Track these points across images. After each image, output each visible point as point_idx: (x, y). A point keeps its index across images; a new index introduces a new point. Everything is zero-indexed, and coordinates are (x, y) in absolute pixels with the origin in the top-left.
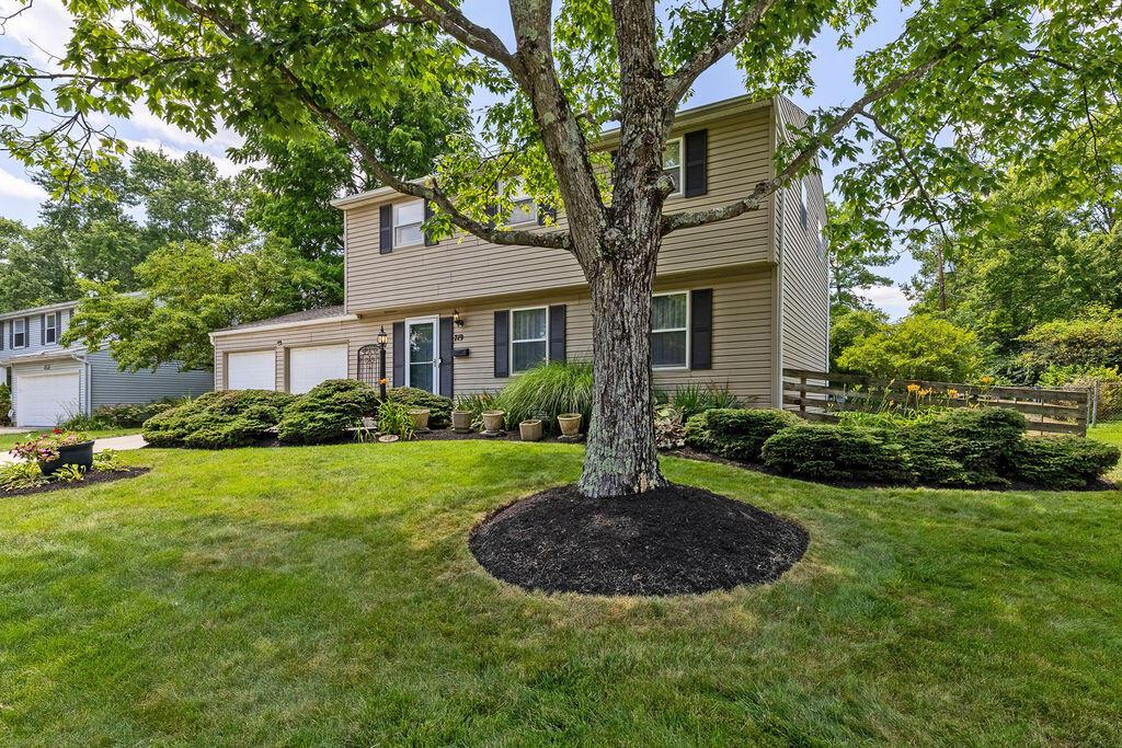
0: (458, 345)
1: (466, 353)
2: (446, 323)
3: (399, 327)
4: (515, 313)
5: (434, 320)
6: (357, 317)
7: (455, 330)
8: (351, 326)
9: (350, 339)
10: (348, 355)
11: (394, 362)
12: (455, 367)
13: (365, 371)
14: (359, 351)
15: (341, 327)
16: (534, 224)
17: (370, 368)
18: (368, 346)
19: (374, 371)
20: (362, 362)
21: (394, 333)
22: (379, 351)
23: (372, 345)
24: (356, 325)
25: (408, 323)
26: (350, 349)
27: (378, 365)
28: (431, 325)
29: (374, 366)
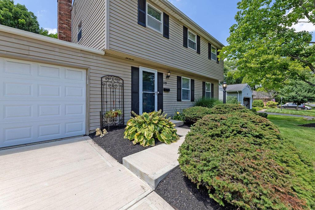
0: (165, 86)
1: (167, 90)
2: (160, 75)
3: (135, 70)
4: (183, 78)
5: (155, 72)
6: (103, 53)
7: (164, 80)
8: (91, 57)
9: (92, 67)
10: (88, 78)
11: (132, 90)
12: (164, 96)
13: (109, 93)
14: (102, 78)
15: (80, 55)
16: (195, 52)
17: (113, 92)
18: (111, 76)
19: (117, 94)
20: (105, 87)
21: (132, 73)
22: (121, 82)
23: (115, 76)
24: (98, 58)
25: (142, 69)
26: (91, 74)
27: (120, 90)
28: (154, 74)
29: (117, 90)
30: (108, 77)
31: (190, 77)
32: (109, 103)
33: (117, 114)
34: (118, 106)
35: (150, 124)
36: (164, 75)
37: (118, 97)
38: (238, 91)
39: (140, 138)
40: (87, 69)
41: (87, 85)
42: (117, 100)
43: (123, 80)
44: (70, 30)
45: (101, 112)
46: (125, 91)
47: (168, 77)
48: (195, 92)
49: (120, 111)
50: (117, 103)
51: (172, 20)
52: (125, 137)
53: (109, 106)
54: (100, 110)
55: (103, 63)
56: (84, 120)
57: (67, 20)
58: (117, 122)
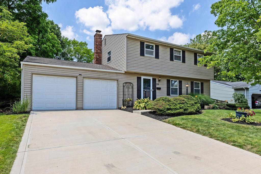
0: (157, 86)
1: (159, 89)
2: (154, 80)
3: (139, 79)
4: (171, 80)
5: (151, 78)
6: (124, 72)
7: (157, 82)
8: (119, 75)
9: (119, 79)
10: (118, 84)
11: (137, 89)
12: (157, 92)
13: (126, 91)
14: (123, 84)
15: (115, 75)
16: (181, 62)
17: (128, 90)
18: (127, 82)
19: (130, 91)
20: (125, 88)
21: (137, 80)
22: (132, 85)
23: (129, 82)
24: (122, 75)
25: (143, 78)
26: (119, 82)
27: (132, 89)
28: (150, 79)
29: (130, 89)
30: (126, 83)
31: (178, 79)
32: (126, 95)
33: (130, 100)
34: (130, 97)
35: (143, 103)
36: (157, 79)
37: (130, 92)
38: (244, 88)
39: (139, 107)
40: (117, 80)
41: (117, 87)
42: (130, 94)
43: (133, 84)
44: (101, 53)
45: (123, 99)
46: (134, 89)
47: (159, 81)
48: (182, 89)
49: (131, 99)
50: (130, 95)
51: (161, 47)
52: (133, 108)
53: (126, 97)
54: (122, 98)
55: (124, 77)
56: (116, 102)
57: (100, 48)
58: (130, 105)
